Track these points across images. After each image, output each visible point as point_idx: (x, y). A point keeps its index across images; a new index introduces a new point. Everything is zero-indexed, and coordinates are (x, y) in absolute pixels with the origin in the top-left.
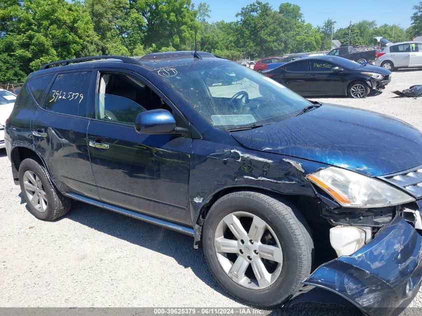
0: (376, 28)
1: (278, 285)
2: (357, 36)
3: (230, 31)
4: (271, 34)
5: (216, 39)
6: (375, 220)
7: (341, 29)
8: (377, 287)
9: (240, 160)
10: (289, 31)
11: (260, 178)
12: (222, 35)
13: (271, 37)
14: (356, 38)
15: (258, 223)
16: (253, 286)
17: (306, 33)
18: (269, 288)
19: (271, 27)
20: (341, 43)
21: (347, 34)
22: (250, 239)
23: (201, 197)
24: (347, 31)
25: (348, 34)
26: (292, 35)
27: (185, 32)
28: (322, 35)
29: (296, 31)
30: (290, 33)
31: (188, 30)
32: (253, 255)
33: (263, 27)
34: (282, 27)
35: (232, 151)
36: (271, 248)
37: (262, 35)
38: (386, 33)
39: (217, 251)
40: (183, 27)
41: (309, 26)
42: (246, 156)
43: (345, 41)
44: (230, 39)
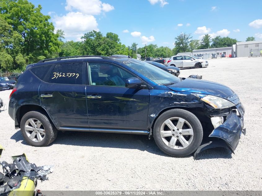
0: (158, 48)
1: (192, 144)
2: (149, 52)
3: (77, 47)
4: (103, 50)
5: (69, 52)
6: (224, 114)
7: (140, 48)
8: (232, 134)
9: (172, 96)
10: (113, 48)
11: (182, 102)
12: (73, 49)
13: (103, 51)
14: (148, 53)
15: (182, 121)
16: (180, 148)
17: (122, 50)
18: (188, 147)
19: (103, 45)
20: (141, 56)
21: (143, 51)
22: (177, 128)
23: (154, 114)
24: (144, 49)
25: (145, 51)
26: (115, 51)
27: (52, 47)
28: (131, 51)
29: (117, 48)
30: (114, 49)
31: (53, 46)
32: (179, 135)
33: (98, 46)
34: (109, 46)
35: (169, 93)
36: (188, 130)
37: (98, 50)
38: (163, 51)
39: (162, 137)
40: (50, 44)
41: (124, 46)
42: (175, 94)
43: (143, 55)
44: (78, 52)
